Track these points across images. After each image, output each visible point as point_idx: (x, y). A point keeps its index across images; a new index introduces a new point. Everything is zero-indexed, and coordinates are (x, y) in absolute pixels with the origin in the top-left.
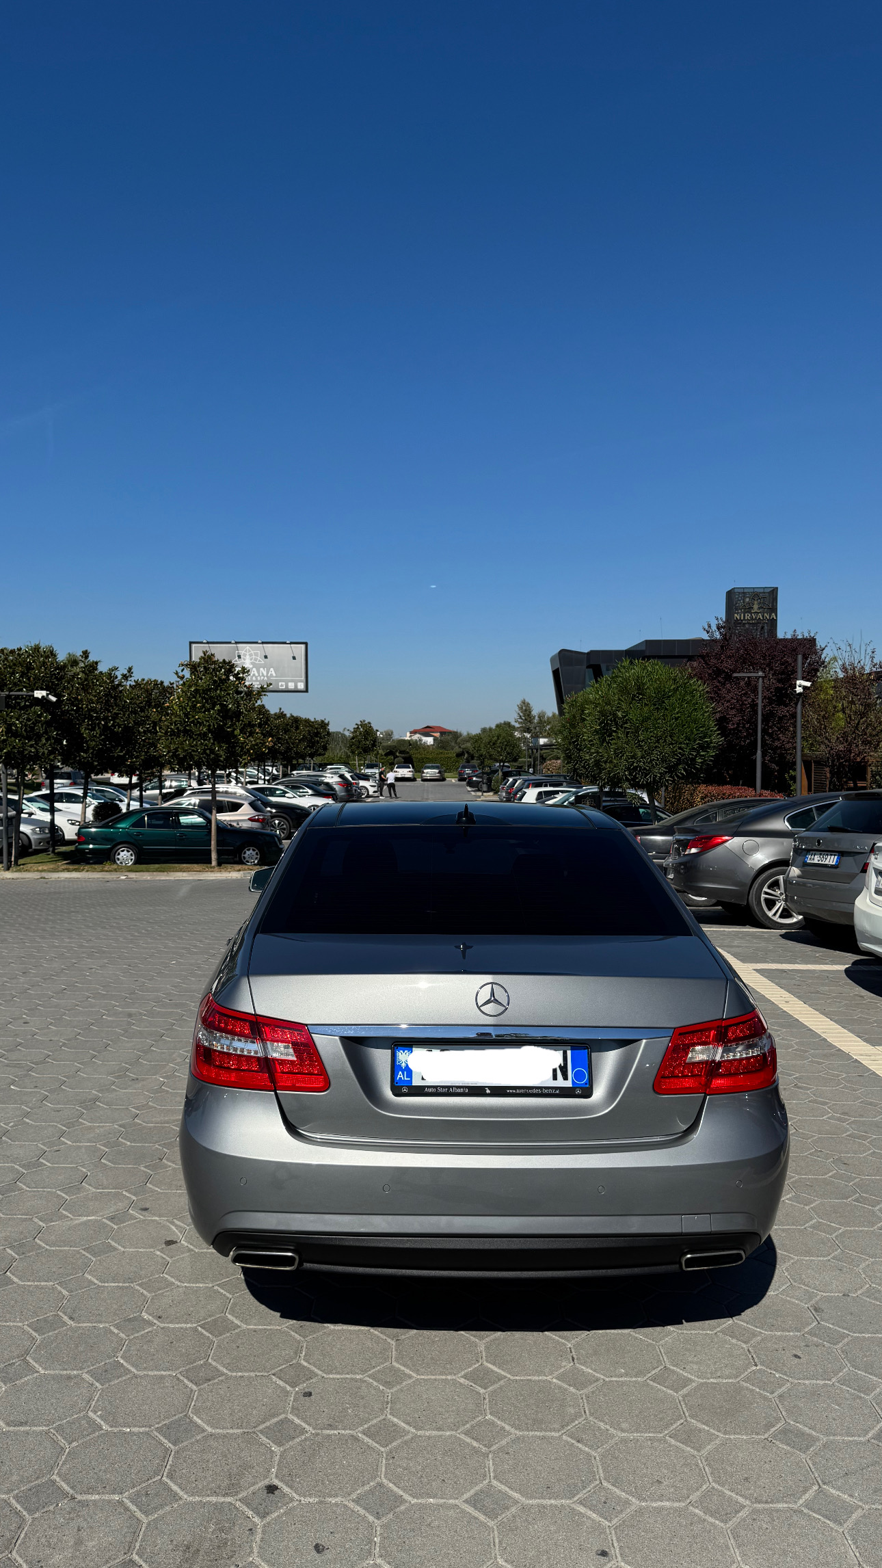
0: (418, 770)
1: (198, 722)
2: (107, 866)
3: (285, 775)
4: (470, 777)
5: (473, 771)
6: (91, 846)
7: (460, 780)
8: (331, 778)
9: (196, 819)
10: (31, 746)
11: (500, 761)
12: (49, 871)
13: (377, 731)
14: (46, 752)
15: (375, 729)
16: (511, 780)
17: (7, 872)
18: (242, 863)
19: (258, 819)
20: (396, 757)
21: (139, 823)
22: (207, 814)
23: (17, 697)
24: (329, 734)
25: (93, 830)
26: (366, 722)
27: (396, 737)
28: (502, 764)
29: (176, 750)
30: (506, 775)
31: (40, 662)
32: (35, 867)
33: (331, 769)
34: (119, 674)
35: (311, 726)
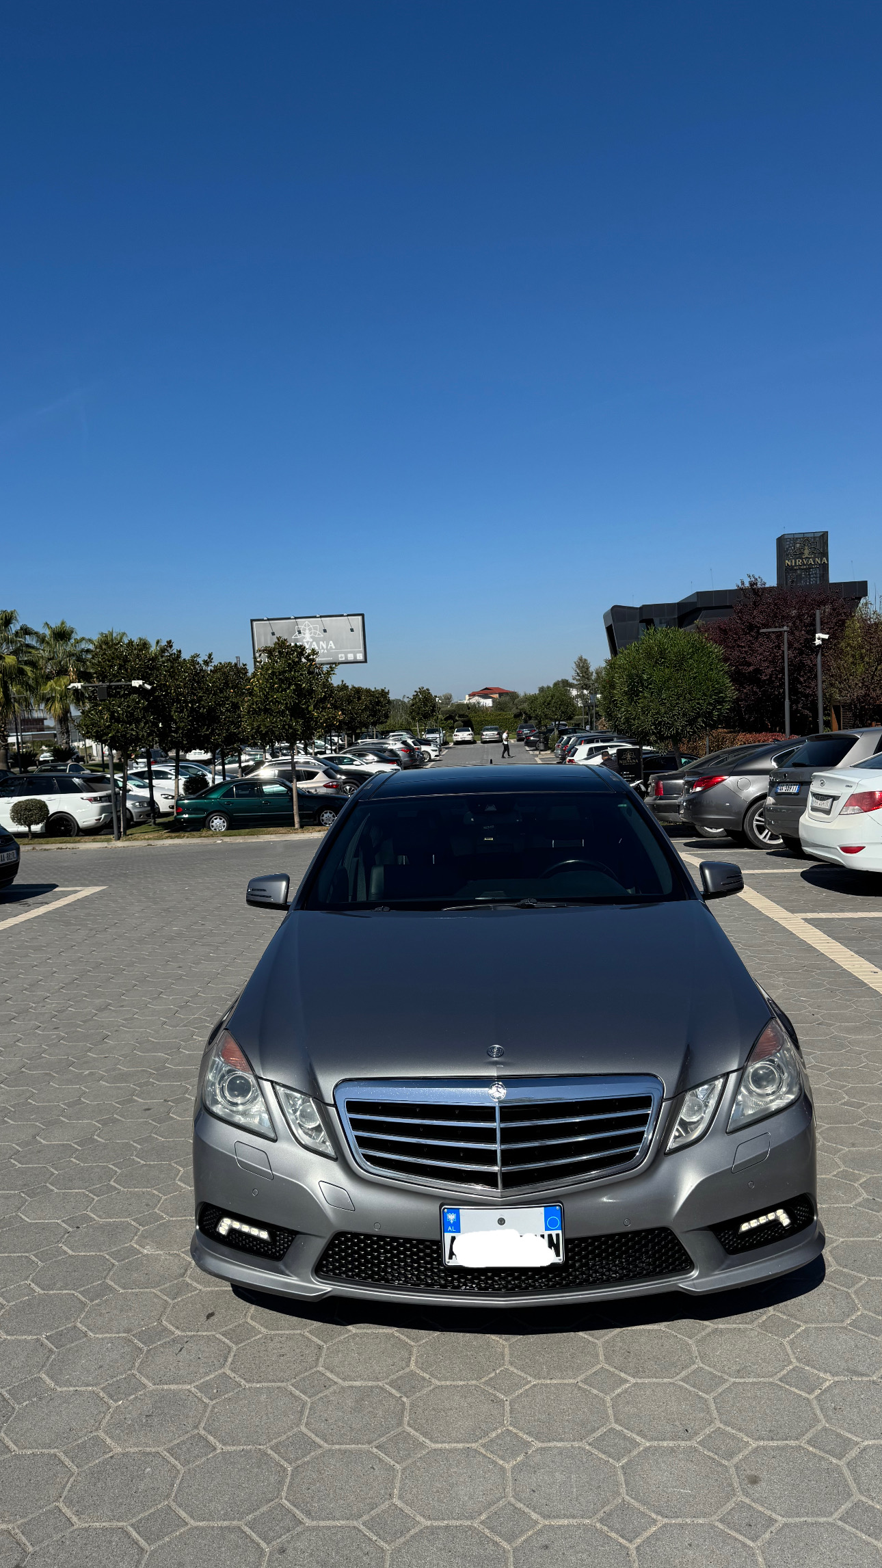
0: (477, 732)
1: (277, 701)
2: (204, 833)
3: (350, 744)
4: (528, 737)
5: (531, 731)
6: (187, 816)
7: (519, 740)
8: (394, 744)
9: (278, 788)
10: (132, 730)
11: (555, 720)
12: (155, 839)
13: (436, 697)
14: (145, 734)
15: (433, 695)
16: (565, 737)
17: (118, 842)
18: (322, 825)
19: (332, 785)
20: (455, 721)
21: (229, 794)
22: (288, 783)
23: (117, 687)
24: (389, 702)
25: (186, 801)
26: (425, 689)
27: (455, 700)
28: (557, 723)
29: (259, 727)
30: (562, 733)
31: (134, 655)
32: (142, 836)
33: (393, 736)
34: (200, 660)
35: (372, 695)
